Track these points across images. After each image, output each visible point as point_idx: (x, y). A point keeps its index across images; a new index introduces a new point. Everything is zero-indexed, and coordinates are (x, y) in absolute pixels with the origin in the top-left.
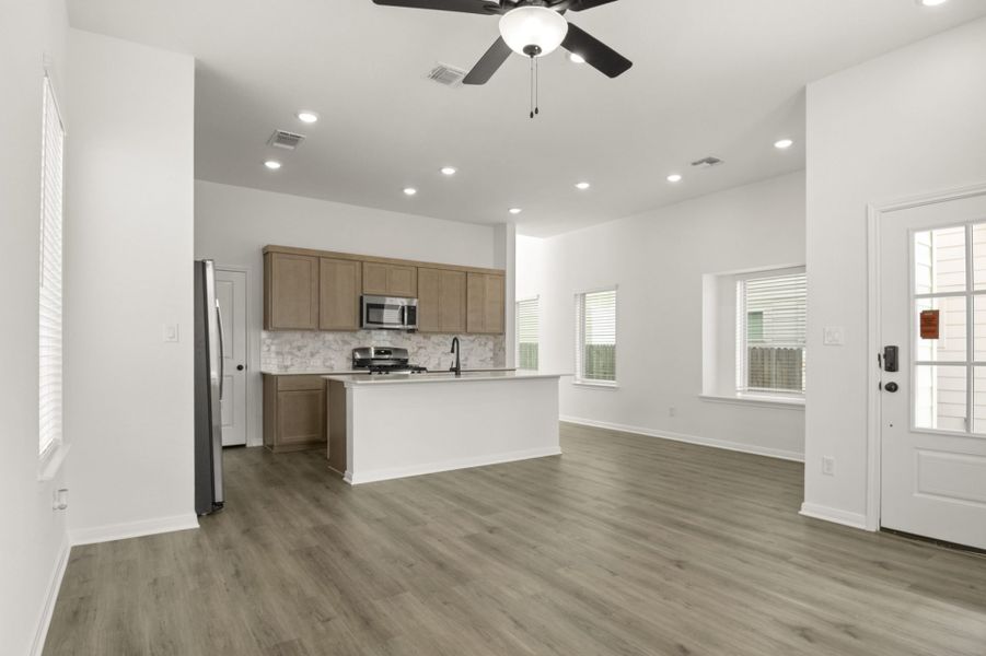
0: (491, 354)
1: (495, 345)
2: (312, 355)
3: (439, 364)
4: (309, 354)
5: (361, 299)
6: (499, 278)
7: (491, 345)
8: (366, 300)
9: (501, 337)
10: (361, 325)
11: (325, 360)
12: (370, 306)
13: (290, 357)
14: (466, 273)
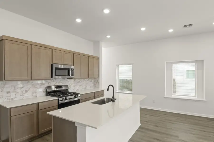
0: (93, 84)
1: (94, 81)
2: (26, 91)
3: (78, 89)
4: (24, 91)
5: (52, 65)
6: (98, 59)
7: (93, 81)
8: (54, 66)
9: (98, 79)
10: (52, 77)
11: (33, 93)
12: (56, 69)
13: (14, 93)
14: (89, 57)
